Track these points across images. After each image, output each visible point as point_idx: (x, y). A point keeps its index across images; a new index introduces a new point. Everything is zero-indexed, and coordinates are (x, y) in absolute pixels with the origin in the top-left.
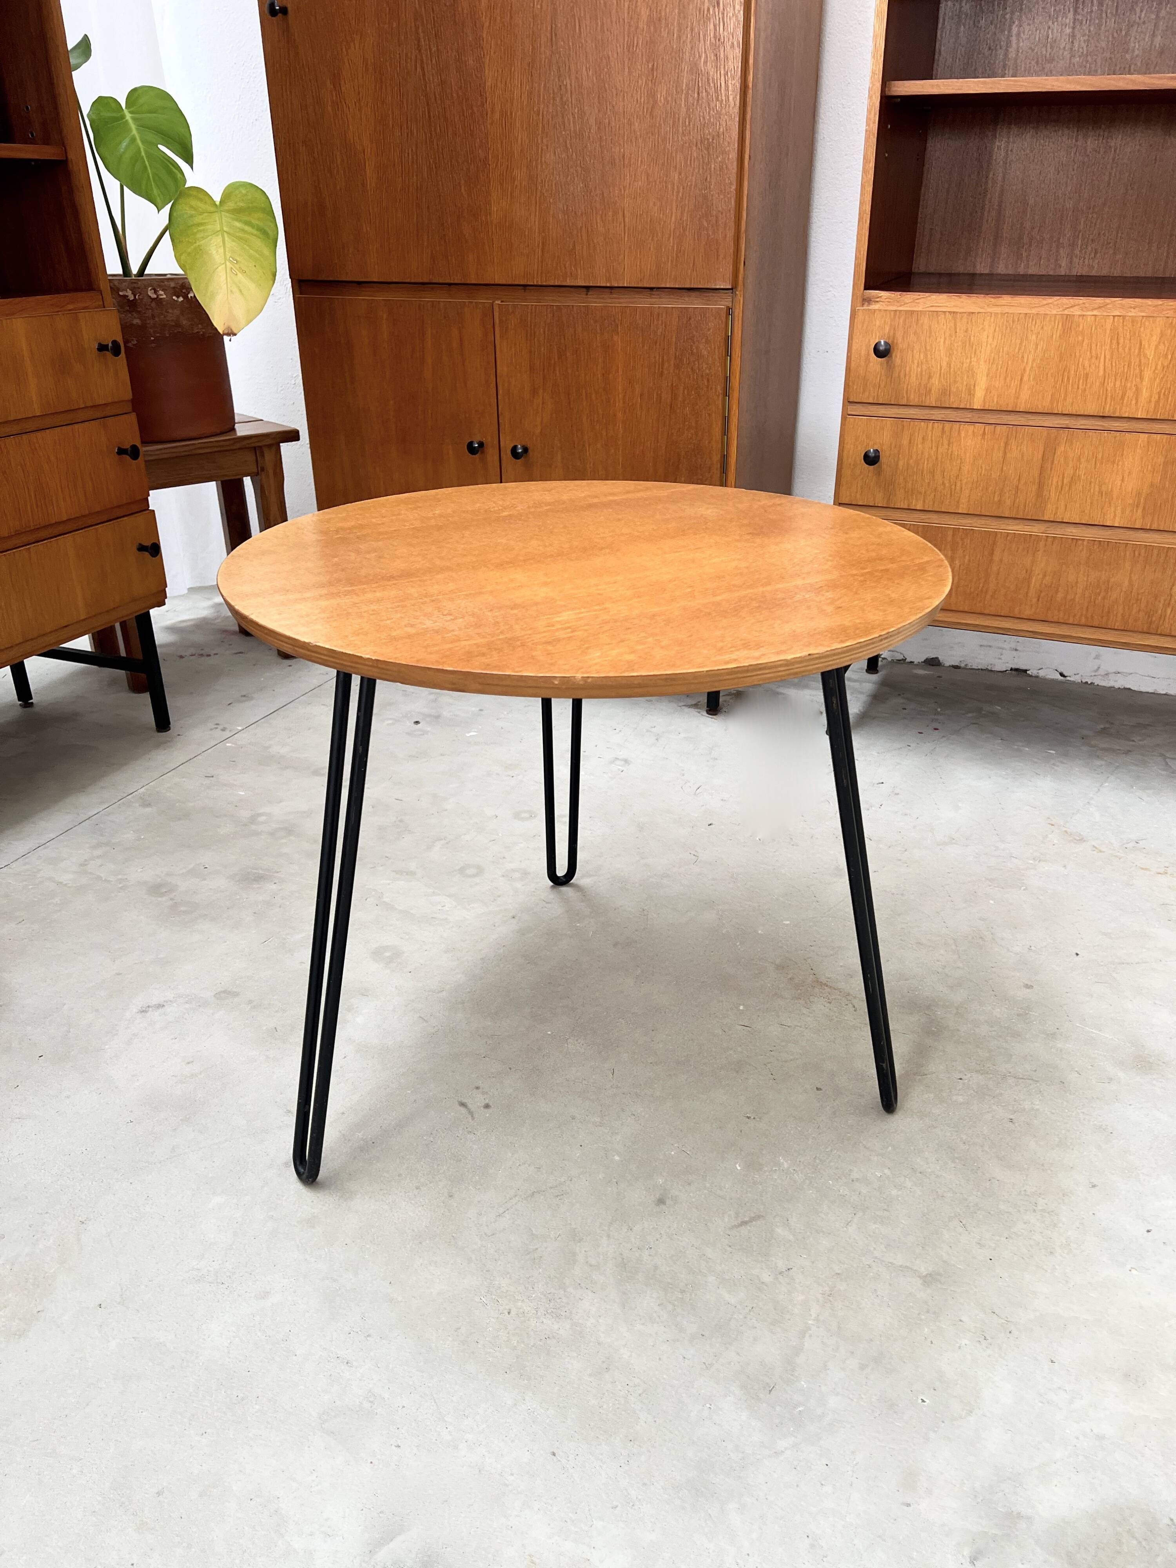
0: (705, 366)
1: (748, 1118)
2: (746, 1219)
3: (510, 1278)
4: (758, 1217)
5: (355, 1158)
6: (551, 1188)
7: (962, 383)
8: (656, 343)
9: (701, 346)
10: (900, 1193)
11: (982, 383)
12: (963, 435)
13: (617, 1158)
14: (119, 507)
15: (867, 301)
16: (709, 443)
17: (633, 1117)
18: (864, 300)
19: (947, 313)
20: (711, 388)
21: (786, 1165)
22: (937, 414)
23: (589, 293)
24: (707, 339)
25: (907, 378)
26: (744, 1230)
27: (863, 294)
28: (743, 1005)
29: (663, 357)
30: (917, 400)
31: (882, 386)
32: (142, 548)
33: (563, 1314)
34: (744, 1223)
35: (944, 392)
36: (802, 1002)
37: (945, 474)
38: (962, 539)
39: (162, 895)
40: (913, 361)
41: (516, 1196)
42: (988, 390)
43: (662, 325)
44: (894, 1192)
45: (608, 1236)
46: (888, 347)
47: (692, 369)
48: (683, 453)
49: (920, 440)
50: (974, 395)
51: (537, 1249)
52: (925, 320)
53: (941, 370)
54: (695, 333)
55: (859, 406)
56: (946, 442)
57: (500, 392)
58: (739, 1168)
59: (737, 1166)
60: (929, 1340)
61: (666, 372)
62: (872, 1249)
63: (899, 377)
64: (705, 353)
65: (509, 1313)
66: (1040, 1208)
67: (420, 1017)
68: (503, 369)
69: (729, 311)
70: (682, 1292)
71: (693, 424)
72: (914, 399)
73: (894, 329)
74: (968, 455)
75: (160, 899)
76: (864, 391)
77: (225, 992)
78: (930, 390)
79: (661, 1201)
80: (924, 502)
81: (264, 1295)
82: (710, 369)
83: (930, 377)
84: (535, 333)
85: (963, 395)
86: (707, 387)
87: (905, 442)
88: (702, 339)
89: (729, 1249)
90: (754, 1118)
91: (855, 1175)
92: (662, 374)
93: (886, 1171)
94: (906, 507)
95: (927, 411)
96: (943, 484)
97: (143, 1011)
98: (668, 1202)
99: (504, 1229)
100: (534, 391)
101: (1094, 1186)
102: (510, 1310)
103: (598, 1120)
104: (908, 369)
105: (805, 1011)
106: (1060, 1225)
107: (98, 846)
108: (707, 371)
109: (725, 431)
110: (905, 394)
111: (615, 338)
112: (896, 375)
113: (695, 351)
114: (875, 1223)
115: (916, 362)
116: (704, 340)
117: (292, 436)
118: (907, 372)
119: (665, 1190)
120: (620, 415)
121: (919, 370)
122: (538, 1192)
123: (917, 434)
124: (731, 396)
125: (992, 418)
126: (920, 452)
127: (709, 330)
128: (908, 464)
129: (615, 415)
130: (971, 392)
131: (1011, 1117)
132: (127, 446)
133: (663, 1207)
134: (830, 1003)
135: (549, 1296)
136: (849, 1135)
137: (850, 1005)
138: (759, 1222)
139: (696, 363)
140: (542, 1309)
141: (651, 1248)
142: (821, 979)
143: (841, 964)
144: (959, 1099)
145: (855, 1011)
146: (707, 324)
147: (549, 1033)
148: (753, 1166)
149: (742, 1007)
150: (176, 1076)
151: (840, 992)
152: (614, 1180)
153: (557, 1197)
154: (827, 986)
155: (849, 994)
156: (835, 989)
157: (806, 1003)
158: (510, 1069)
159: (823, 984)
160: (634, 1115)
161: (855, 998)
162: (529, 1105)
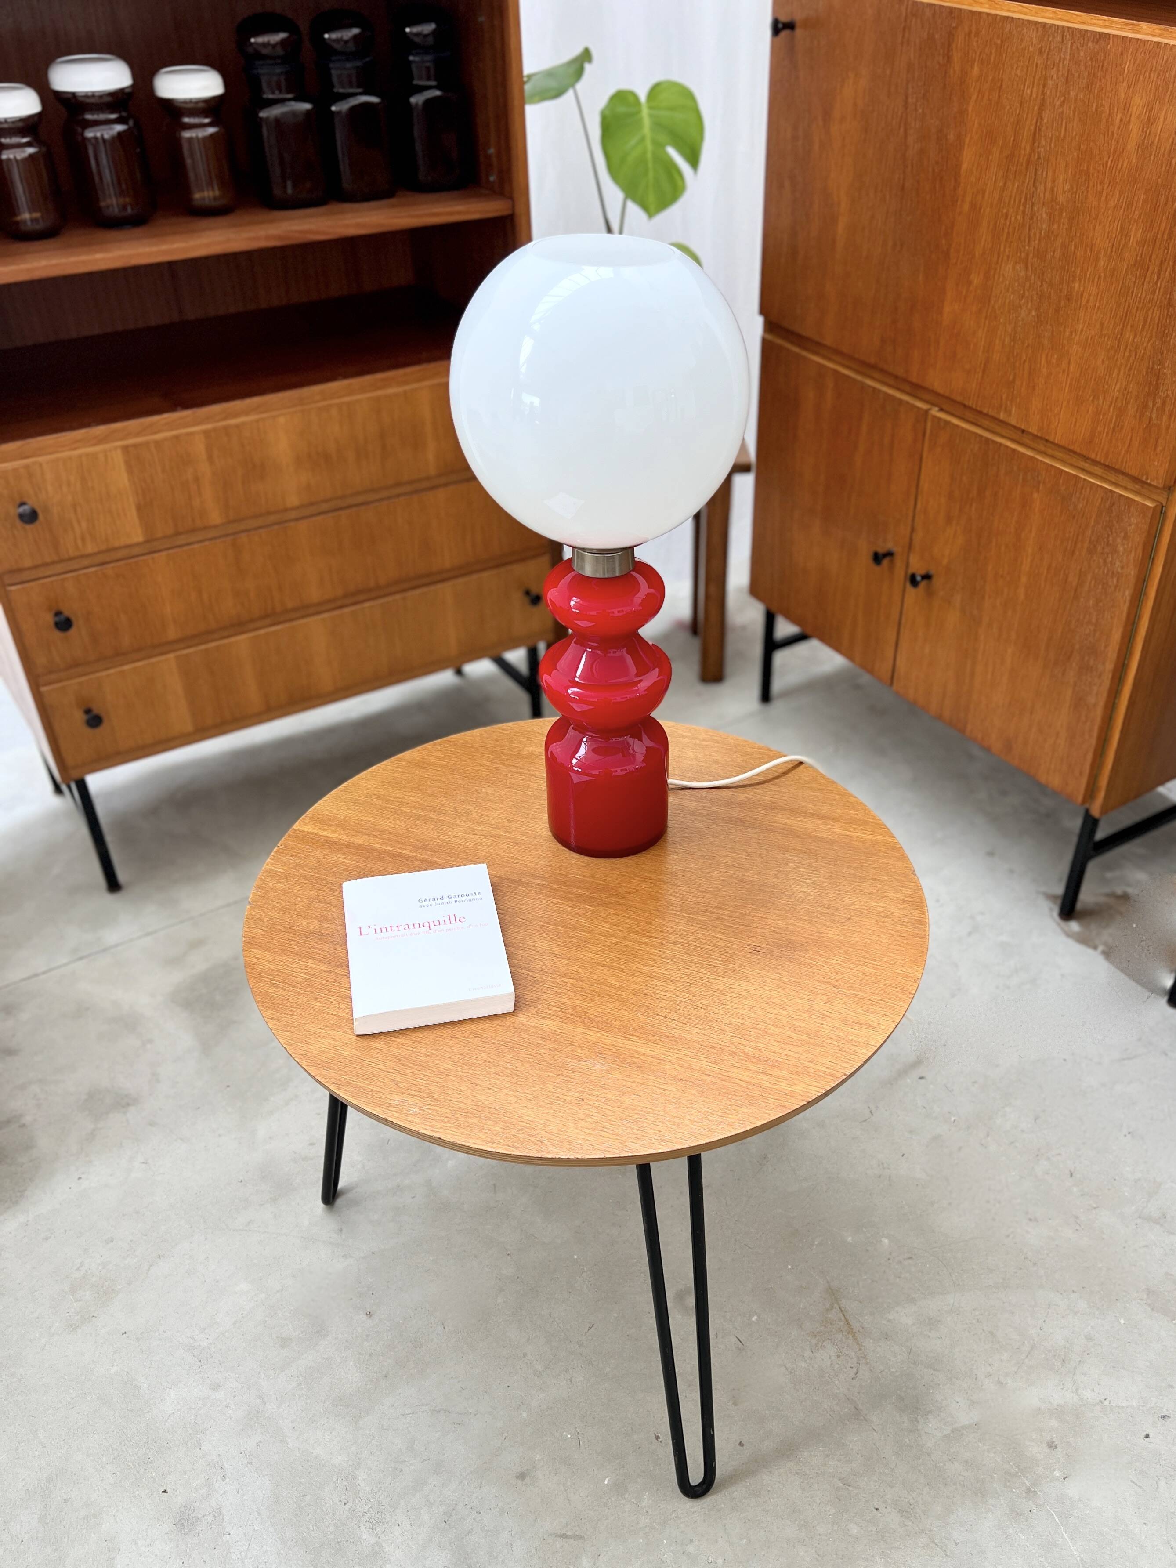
0: (1118, 563)
1: (657, 1438)
2: (569, 1533)
3: (369, 1475)
4: (579, 1538)
6: (457, 1413)
8: (1074, 517)
9: (1119, 540)
13: (525, 1415)
16: (1106, 647)
17: (569, 1382)
20: (1119, 590)
24: (1126, 533)
26: (559, 1543)
28: (759, 1317)
29: (1077, 536)
33: (378, 1529)
34: (564, 1536)
36: (814, 1341)
41: (428, 1404)
43: (1083, 500)
45: (460, 1482)
51: (405, 1461)
54: (1115, 522)
57: (918, 506)
58: (606, 1482)
59: (607, 1479)
61: (1077, 553)
64: (1121, 549)
65: (345, 1504)
68: (924, 484)
69: (1161, 510)
71: (1094, 621)
79: (522, 1476)
81: (216, 1387)
82: (1122, 568)
84: (960, 459)
88: (1121, 532)
89: (533, 1551)
90: (661, 1442)
91: (691, 1549)
92: (1073, 553)
98: (527, 1480)
99: (397, 1430)
100: (949, 519)
102: (348, 1502)
103: (540, 1368)
105: (807, 1353)
108: (1119, 570)
111: (1035, 495)
113: (1111, 542)
116: (1122, 534)
117: (744, 468)
119: (534, 1467)
120: (1024, 579)
122: (445, 1411)
127: (1130, 525)
129: (1019, 577)
133: (519, 1482)
134: (838, 1357)
135: (381, 1507)
136: (723, 1506)
137: (855, 1370)
138: (576, 1543)
139: (1110, 556)
140: (368, 1516)
141: (480, 1513)
142: (856, 1325)
143: (891, 1317)
144: (855, 1530)
145: (853, 1379)
146: (1129, 518)
147: (576, 1257)
148: (619, 1488)
149: (754, 1318)
150: (295, 1153)
151: (860, 1349)
152: (505, 1434)
153: (454, 1423)
154: (854, 1336)
155: (865, 1357)
156: (858, 1344)
157: (816, 1345)
158: (518, 1278)
159: (852, 1332)
160: (571, 1381)
161: (867, 1363)
162: (502, 1323)
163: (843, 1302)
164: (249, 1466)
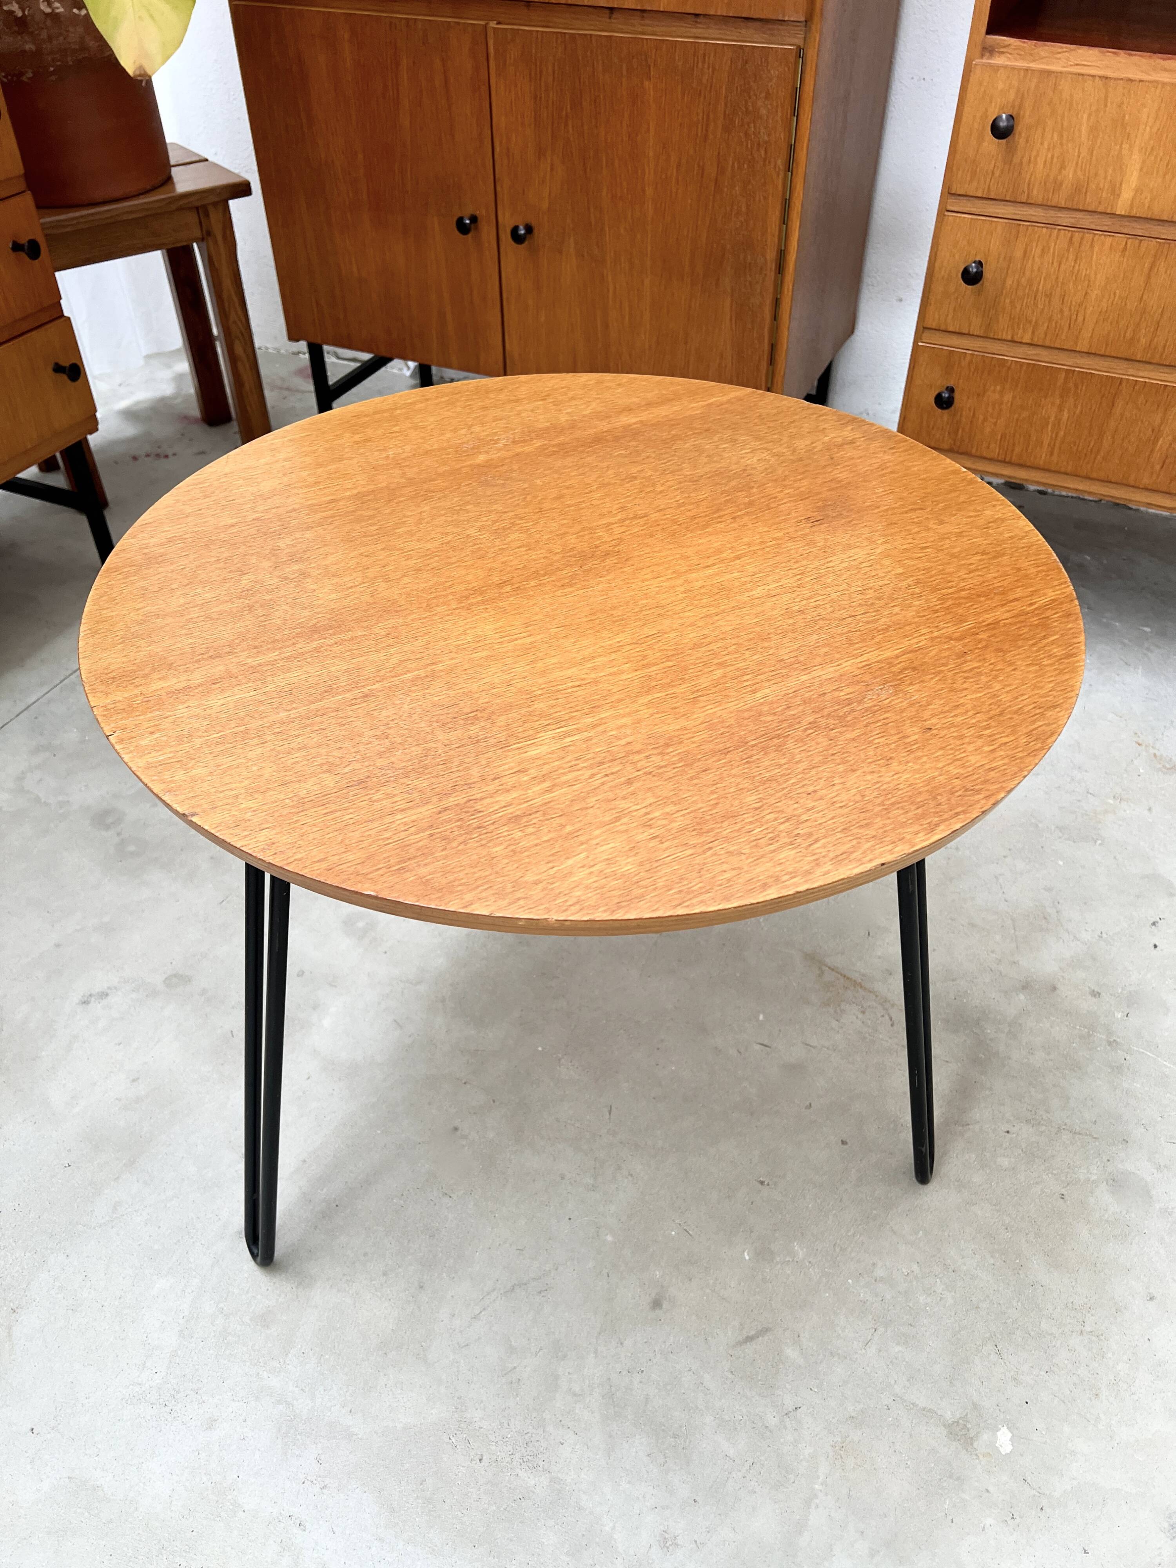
0: (762, 130)
1: (762, 1183)
2: (752, 1333)
3: (484, 1409)
4: (765, 1331)
5: (316, 1228)
6: (534, 1279)
7: (1105, 178)
8: (700, 94)
9: (760, 103)
10: (929, 1300)
11: (1132, 179)
12: (1096, 249)
13: (609, 1238)
14: (24, 319)
15: (988, 50)
16: (763, 234)
17: (630, 1179)
18: (984, 49)
19: (1097, 79)
20: (769, 162)
21: (801, 1255)
22: (1065, 218)
23: (614, 16)
24: (768, 93)
25: (1032, 165)
26: (749, 1348)
27: (984, 41)
28: (764, 1013)
29: (708, 116)
30: (1040, 198)
31: (997, 173)
32: (58, 369)
33: (541, 1463)
34: (749, 1339)
35: (1079, 189)
36: (831, 1010)
37: (1066, 298)
38: (1076, 386)
39: (108, 827)
40: (1042, 143)
41: (494, 1290)
42: (1138, 190)
43: (708, 68)
44: (922, 1299)
45: (596, 1352)
46: (1011, 123)
47: (746, 134)
48: (728, 247)
49: (1039, 251)
50: (1119, 195)
51: (515, 1368)
52: (1065, 85)
53: (1079, 156)
54: (752, 83)
55: (964, 201)
56: (1071, 257)
57: (497, 150)
58: (747, 1258)
59: (746, 1254)
60: (950, 1518)
61: (711, 136)
62: (893, 1382)
63: (1021, 163)
64: (763, 112)
65: (480, 1460)
66: (1088, 1328)
67: (395, 1021)
68: (500, 120)
69: (800, 53)
70: (675, 1436)
71: (744, 209)
72: (1037, 195)
73: (1023, 97)
74: (1099, 276)
75: (104, 833)
76: (971, 181)
77: (175, 976)
78: (1061, 184)
79: (657, 1304)
80: (1033, 332)
81: (211, 1424)
82: (769, 135)
83: (1063, 167)
84: (541, 72)
85: (1104, 195)
86: (765, 160)
87: (1019, 254)
88: (761, 92)
89: (730, 1375)
90: (768, 1185)
91: (879, 1272)
92: (706, 138)
93: (915, 1267)
94: (1009, 338)
95: (1052, 213)
96: (1062, 311)
97: (85, 1002)
98: (665, 1305)
99: (479, 1338)
100: (540, 153)
101: (1152, 1299)
102: (482, 1455)
103: (590, 1181)
104: (1034, 153)
105: (834, 1024)
106: (1110, 1355)
107: (38, 750)
108: (766, 138)
109: (785, 219)
110: (1026, 189)
111: (647, 85)
112: (1016, 160)
113: (751, 108)
114: (898, 1344)
115: (1046, 143)
116: (764, 95)
117: (242, 189)
118: (1032, 158)
119: (662, 1287)
120: (650, 191)
121: (1050, 155)
122: (520, 1285)
123: (1034, 244)
124: (794, 173)
125: (1138, 228)
126: (1036, 268)
127: (771, 80)
128: (1019, 282)
129: (644, 191)
130: (1115, 191)
131: (1064, 1191)
132: (23, 240)
133: (657, 1311)
134: (863, 1012)
135: (526, 1437)
136: (875, 1212)
137: (887, 1017)
138: (766, 1338)
139: (752, 125)
140: (518, 1455)
141: (642, 1371)
142: (855, 976)
143: (879, 954)
144: (1005, 1162)
145: (892, 1025)
146: (769, 71)
147: (540, 1049)
148: (764, 1254)
149: (761, 1017)
150: (120, 1100)
151: (877, 996)
152: (605, 1271)
153: (540, 1292)
154: (861, 987)
155: (886, 1001)
156: (871, 992)
157: (835, 1012)
158: (494, 1101)
159: (856, 984)
160: (631, 1175)
161: (893, 1005)
162: (513, 1157)
163: (828, 960)
164: (325, 1491)
